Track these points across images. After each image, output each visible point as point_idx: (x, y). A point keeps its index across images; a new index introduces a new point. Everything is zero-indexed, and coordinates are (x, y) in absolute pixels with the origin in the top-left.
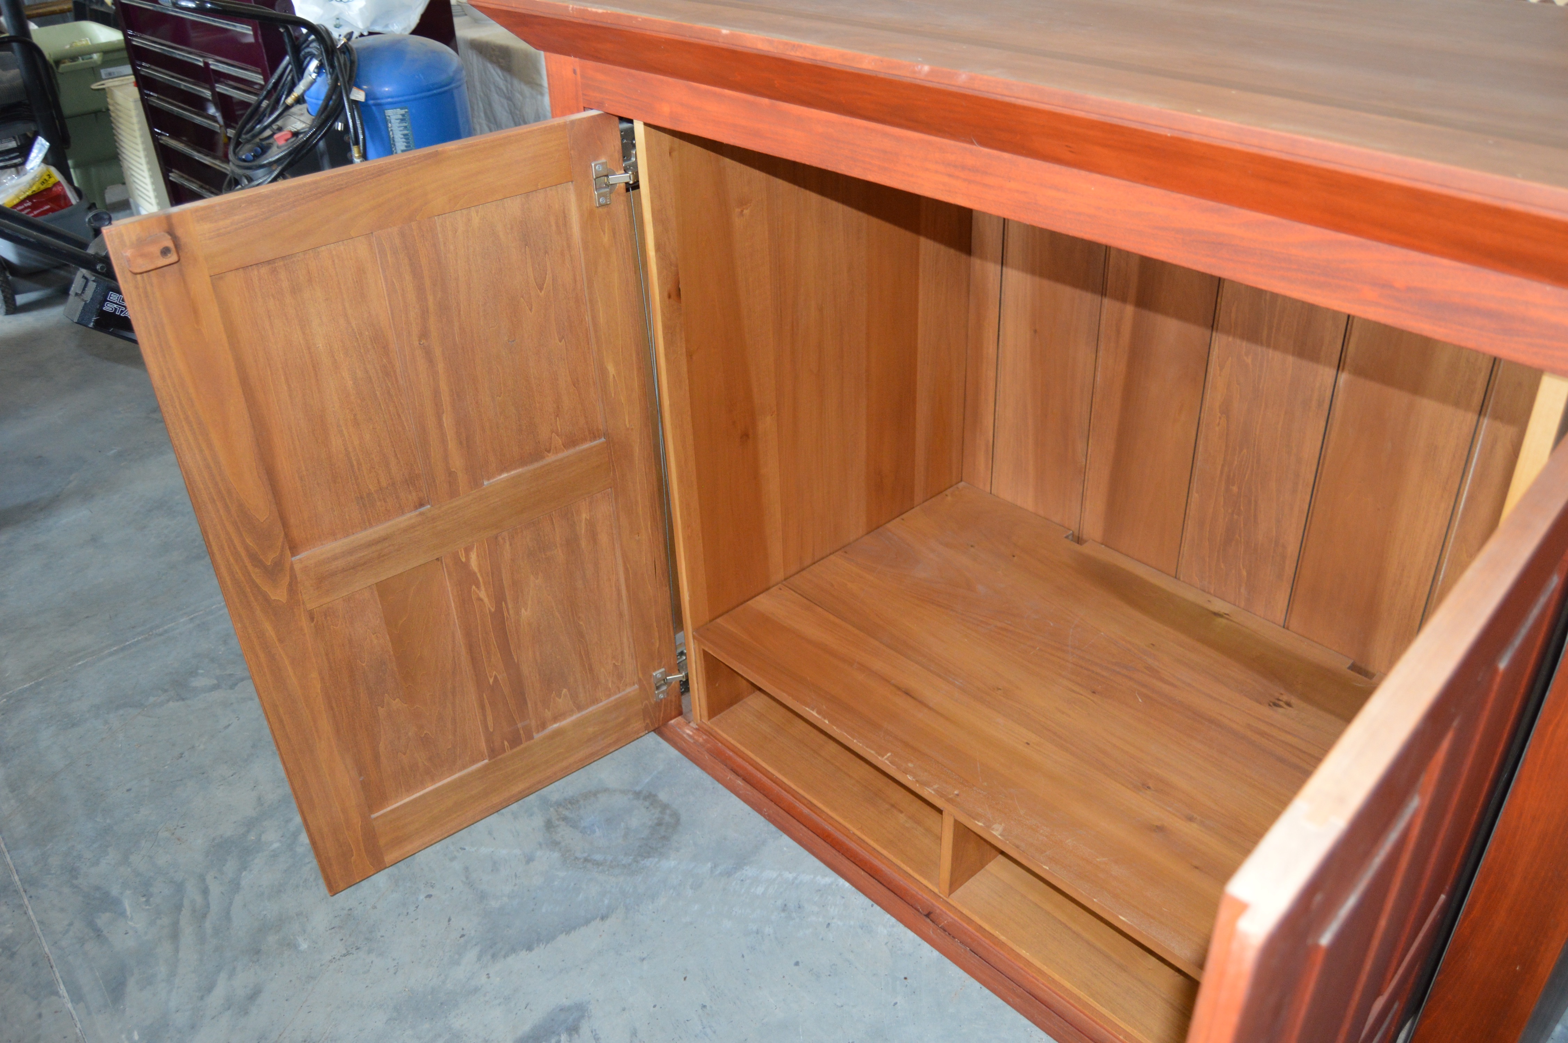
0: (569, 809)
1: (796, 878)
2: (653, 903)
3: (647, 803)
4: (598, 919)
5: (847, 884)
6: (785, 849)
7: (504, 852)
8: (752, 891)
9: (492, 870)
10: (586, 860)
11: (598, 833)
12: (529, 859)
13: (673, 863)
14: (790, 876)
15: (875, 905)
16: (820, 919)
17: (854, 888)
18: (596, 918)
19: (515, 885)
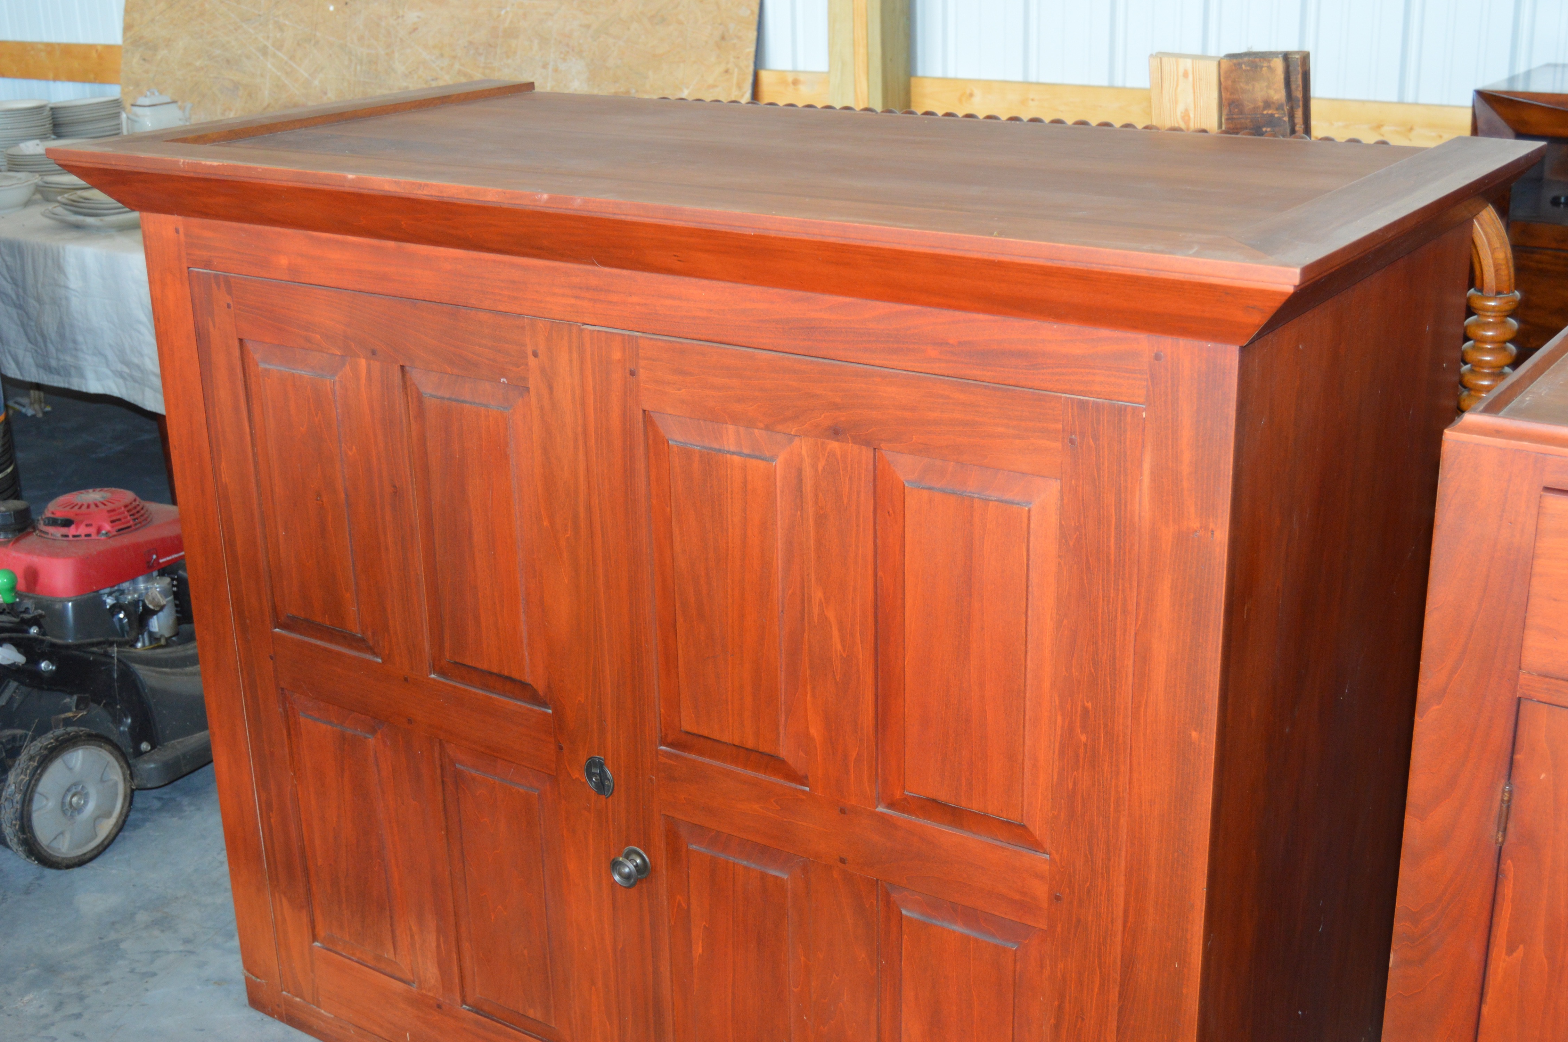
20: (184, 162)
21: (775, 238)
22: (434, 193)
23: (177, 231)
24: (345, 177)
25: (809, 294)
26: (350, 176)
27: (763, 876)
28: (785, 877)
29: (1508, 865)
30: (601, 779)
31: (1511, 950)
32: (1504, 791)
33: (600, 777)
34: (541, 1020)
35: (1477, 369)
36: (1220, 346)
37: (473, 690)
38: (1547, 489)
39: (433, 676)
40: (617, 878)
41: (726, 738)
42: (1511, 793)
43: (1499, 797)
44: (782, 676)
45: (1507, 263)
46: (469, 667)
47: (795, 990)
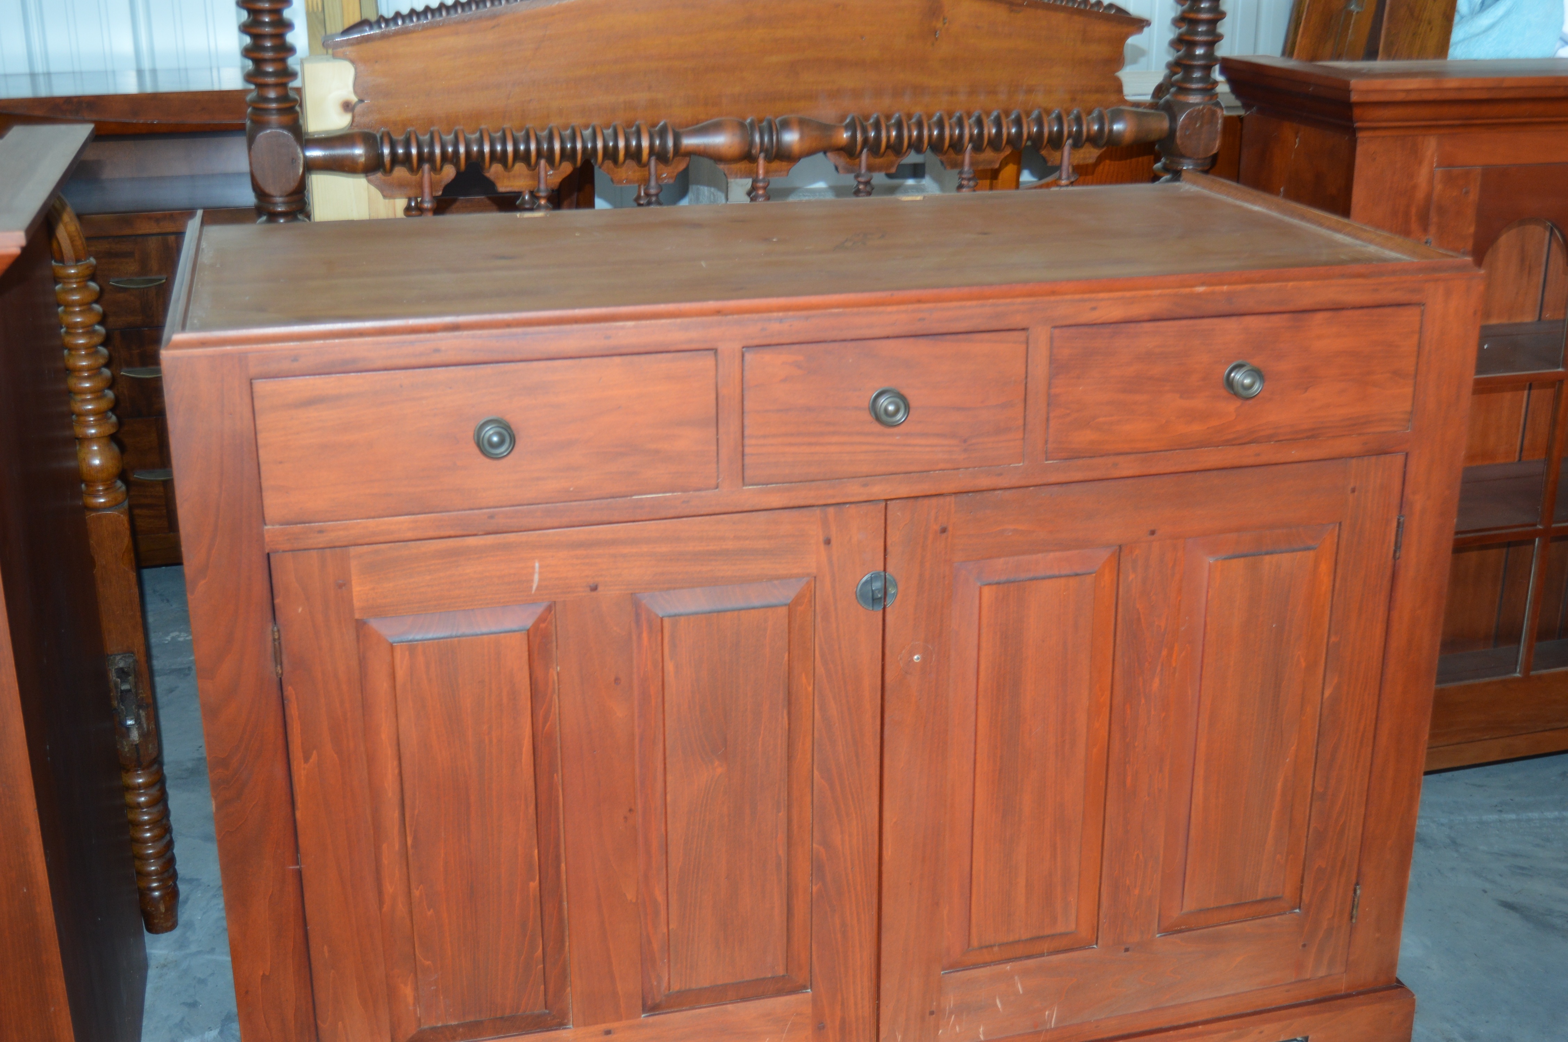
29: (289, 690)
31: (306, 759)
32: (273, 632)
38: (253, 379)
42: (278, 631)
43: (270, 638)
45: (79, 234)
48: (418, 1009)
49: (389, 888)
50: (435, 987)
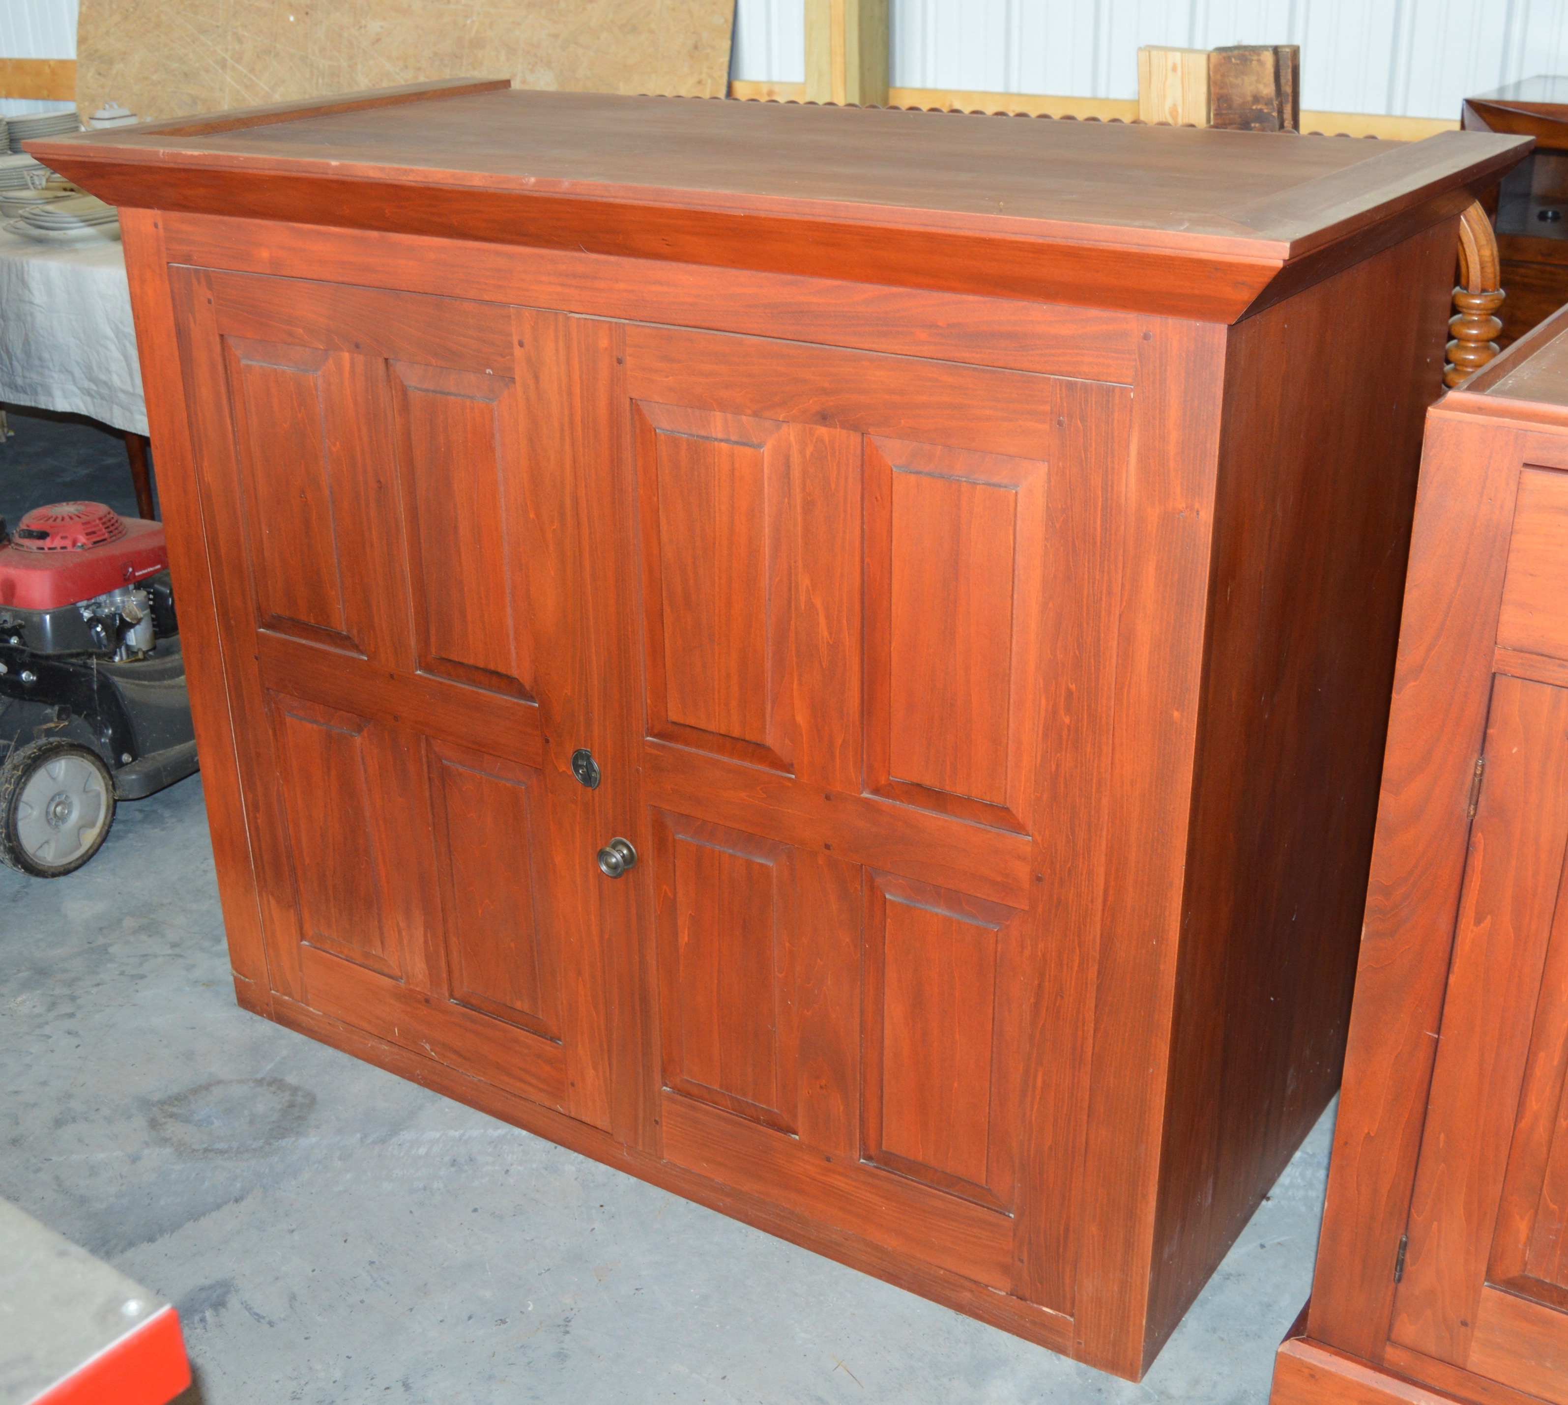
0: (177, 1105)
1: (463, 1135)
2: (295, 1179)
3: (273, 1089)
4: (231, 1202)
5: (524, 1133)
6: (447, 1110)
7: (102, 1156)
8: (413, 1153)
9: (90, 1175)
10: (206, 1150)
11: (217, 1123)
12: (135, 1159)
13: (314, 1140)
14: (457, 1134)
15: (559, 1147)
16: (497, 1168)
17: (532, 1135)
18: (229, 1202)
19: (122, 1184)
20: (164, 153)
21: (765, 219)
22: (419, 178)
23: (156, 226)
24: (328, 165)
25: (799, 278)
26: (334, 163)
27: (749, 864)
28: (770, 864)
29: (1479, 838)
30: (587, 771)
31: (1478, 921)
32: (1476, 765)
33: (587, 769)
34: (528, 1012)
35: (1460, 368)
36: (1209, 325)
37: (459, 685)
38: (1526, 465)
39: (419, 672)
40: (604, 868)
41: (712, 727)
42: (1483, 766)
43: (1472, 771)
44: (769, 665)
45: (1493, 260)
46: (455, 662)
47: (780, 975)
48: (1528, 1251)
49: (1533, 1104)
50: (1554, 1238)
